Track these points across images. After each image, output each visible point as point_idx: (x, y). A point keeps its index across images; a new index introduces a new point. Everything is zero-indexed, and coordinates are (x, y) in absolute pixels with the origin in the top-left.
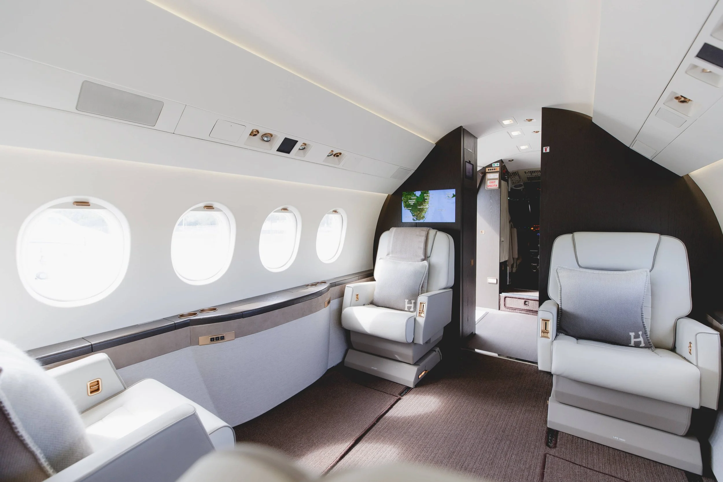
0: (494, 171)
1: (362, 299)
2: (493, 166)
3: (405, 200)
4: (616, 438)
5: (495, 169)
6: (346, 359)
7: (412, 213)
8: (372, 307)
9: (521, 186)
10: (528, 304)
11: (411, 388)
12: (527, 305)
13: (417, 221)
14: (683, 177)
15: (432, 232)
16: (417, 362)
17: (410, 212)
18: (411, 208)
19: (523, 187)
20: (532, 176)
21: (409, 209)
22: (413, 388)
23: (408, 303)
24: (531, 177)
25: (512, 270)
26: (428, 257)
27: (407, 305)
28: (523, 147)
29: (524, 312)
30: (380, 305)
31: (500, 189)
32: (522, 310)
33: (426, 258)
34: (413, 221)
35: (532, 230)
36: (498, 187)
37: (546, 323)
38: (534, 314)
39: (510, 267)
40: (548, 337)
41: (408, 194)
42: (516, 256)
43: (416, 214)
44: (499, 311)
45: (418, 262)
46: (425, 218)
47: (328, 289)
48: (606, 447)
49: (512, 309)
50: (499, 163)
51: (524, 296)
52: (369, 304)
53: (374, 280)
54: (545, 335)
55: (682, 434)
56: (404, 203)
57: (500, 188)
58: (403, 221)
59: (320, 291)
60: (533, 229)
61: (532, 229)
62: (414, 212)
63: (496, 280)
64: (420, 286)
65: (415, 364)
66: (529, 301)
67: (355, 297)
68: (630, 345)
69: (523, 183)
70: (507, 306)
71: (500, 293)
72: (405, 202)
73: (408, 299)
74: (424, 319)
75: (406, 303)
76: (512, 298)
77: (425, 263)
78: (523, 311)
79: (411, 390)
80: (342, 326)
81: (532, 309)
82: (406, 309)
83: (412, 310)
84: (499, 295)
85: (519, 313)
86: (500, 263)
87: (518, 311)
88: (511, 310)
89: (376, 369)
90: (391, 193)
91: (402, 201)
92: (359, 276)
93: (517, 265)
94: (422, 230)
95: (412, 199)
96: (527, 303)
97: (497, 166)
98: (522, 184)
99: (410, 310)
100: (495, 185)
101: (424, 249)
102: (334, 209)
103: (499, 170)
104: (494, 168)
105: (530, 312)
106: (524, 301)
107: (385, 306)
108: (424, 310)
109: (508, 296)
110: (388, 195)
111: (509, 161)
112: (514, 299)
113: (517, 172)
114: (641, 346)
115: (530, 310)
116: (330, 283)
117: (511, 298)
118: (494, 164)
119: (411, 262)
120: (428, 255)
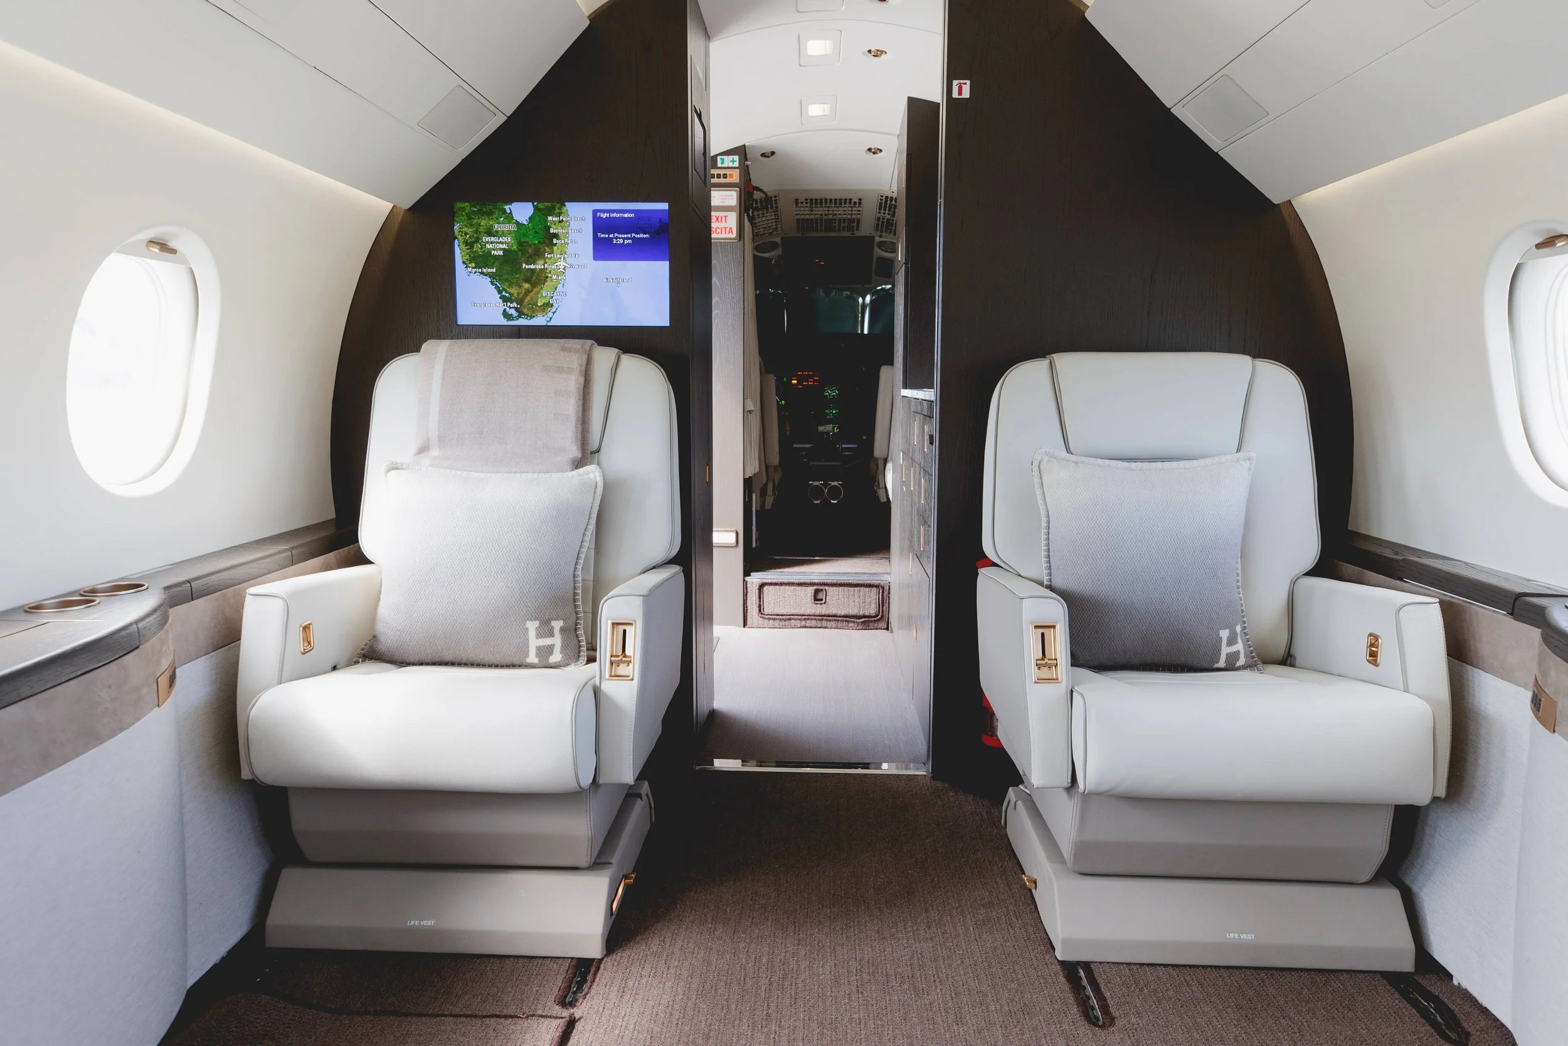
0: (722, 180)
1: (328, 642)
2: (719, 165)
3: (466, 234)
4: (1232, 936)
5: (725, 176)
6: (275, 918)
7: (497, 288)
8: (381, 672)
9: (773, 246)
10: (824, 600)
11: (594, 959)
12: (822, 600)
13: (523, 319)
14: (1278, 204)
15: (605, 356)
16: (601, 853)
17: (492, 283)
18: (494, 270)
20: (812, 217)
21: (485, 270)
22: (600, 961)
23: (539, 635)
24: (807, 219)
26: (592, 453)
27: (535, 642)
28: (815, 110)
29: (814, 623)
30: (412, 659)
31: (741, 242)
32: (809, 617)
33: (587, 454)
34: (504, 322)
35: (794, 384)
36: (734, 235)
37: (1043, 634)
38: (840, 624)
39: (759, 495)
40: (1055, 680)
41: (481, 213)
42: (775, 459)
43: (518, 294)
44: (746, 629)
45: (558, 471)
46: (554, 309)
47: (161, 613)
48: (1209, 969)
49: (781, 620)
50: (736, 158)
51: (812, 577)
52: (357, 662)
53: (361, 559)
55: (1365, 880)
56: (463, 247)
57: (742, 239)
58: (460, 323)
59: (131, 624)
60: (796, 382)
61: (793, 382)
62: (510, 286)
63: (733, 535)
64: (577, 563)
65: (598, 864)
66: (827, 588)
67: (296, 635)
68: (1216, 666)
69: (782, 239)
70: (766, 611)
71: (747, 573)
72: (466, 243)
73: (536, 619)
74: (635, 684)
75: (532, 633)
76: (781, 584)
77: (591, 476)
78: (811, 619)
79: (598, 968)
80: (245, 774)
81: (834, 612)
82: (532, 658)
83: (556, 657)
84: (744, 580)
85: (801, 627)
86: (745, 480)
87: (798, 621)
88: (776, 623)
89: (429, 923)
90: (407, 203)
91: (456, 238)
92: (292, 548)
93: (776, 486)
94: (563, 349)
95: (497, 232)
96: (820, 596)
97: (731, 165)
98: (778, 240)
99: (547, 659)
100: (726, 228)
101: (577, 420)
102: (151, 234)
103: (738, 181)
104: (722, 172)
105: (830, 620)
106: (813, 591)
107: (437, 659)
108: (629, 651)
109: (770, 581)
110: (389, 206)
111: (763, 155)
112: (787, 587)
113: (775, 197)
114: (1239, 664)
115: (829, 616)
116: (167, 588)
117: (778, 587)
118: (722, 160)
119: (530, 475)
120: (594, 443)
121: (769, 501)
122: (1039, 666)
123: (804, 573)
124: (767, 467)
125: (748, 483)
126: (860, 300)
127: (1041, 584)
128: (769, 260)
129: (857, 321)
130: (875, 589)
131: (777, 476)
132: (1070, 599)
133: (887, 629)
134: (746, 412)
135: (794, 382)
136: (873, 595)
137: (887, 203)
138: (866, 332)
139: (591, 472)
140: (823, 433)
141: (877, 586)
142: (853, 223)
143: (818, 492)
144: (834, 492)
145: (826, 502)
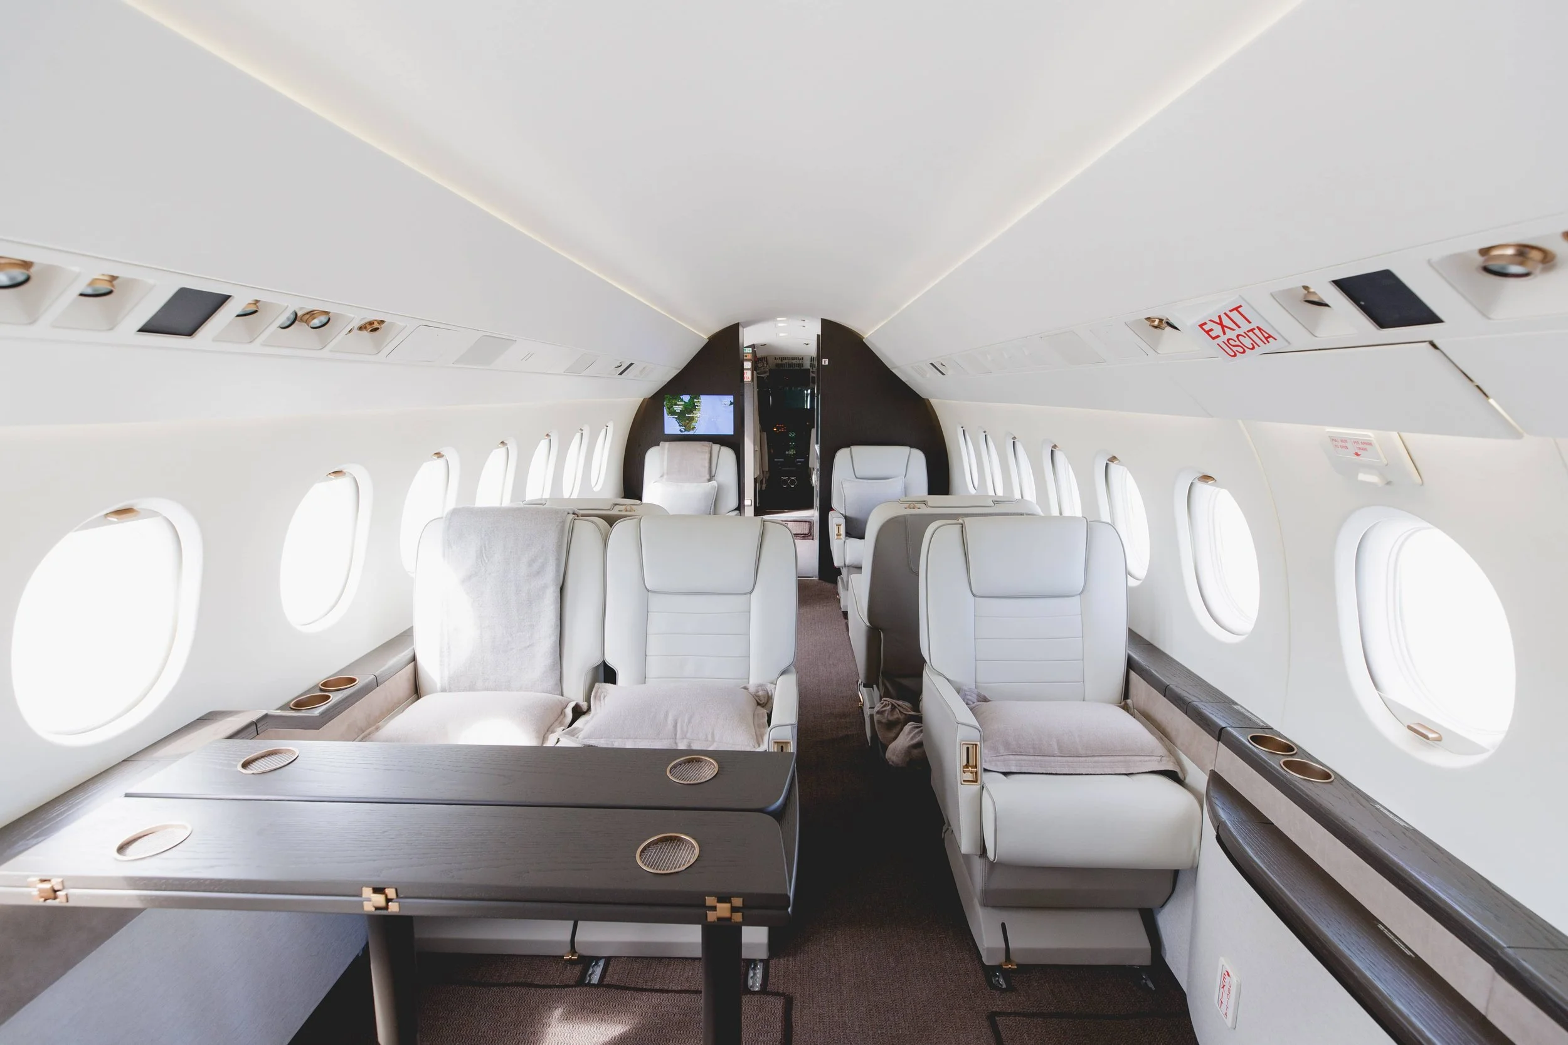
0: (747, 358)
3: (668, 405)
7: (678, 421)
9: (765, 372)
13: (686, 433)
15: (716, 447)
17: (676, 420)
18: (677, 416)
19: (768, 374)
21: (674, 417)
24: (780, 364)
25: (761, 487)
28: (782, 335)
31: (753, 383)
33: (712, 477)
34: (680, 433)
36: (751, 376)
37: (841, 529)
40: (843, 542)
41: (673, 399)
43: (685, 424)
45: (704, 482)
46: (695, 429)
50: (751, 349)
54: (839, 537)
57: (753, 380)
58: (666, 436)
62: (681, 421)
63: (750, 501)
71: (757, 517)
72: (668, 408)
90: (650, 396)
91: (665, 406)
94: (703, 446)
101: (708, 466)
104: (750, 356)
110: (644, 398)
111: (762, 346)
113: (766, 357)
118: (750, 352)
119: (694, 484)
120: (713, 474)
121: (764, 486)
122: (837, 535)
123: (781, 517)
124: (763, 472)
125: (755, 480)
126: (806, 392)
127: (842, 514)
128: (763, 377)
129: (804, 402)
130: (807, 523)
131: (768, 475)
132: (846, 517)
133: (813, 539)
134: (755, 451)
135: (775, 429)
136: (807, 525)
137: (812, 359)
138: (809, 407)
139: (714, 483)
140: (788, 455)
141: (809, 522)
142: (800, 365)
143: (785, 482)
144: (792, 482)
145: (789, 486)
